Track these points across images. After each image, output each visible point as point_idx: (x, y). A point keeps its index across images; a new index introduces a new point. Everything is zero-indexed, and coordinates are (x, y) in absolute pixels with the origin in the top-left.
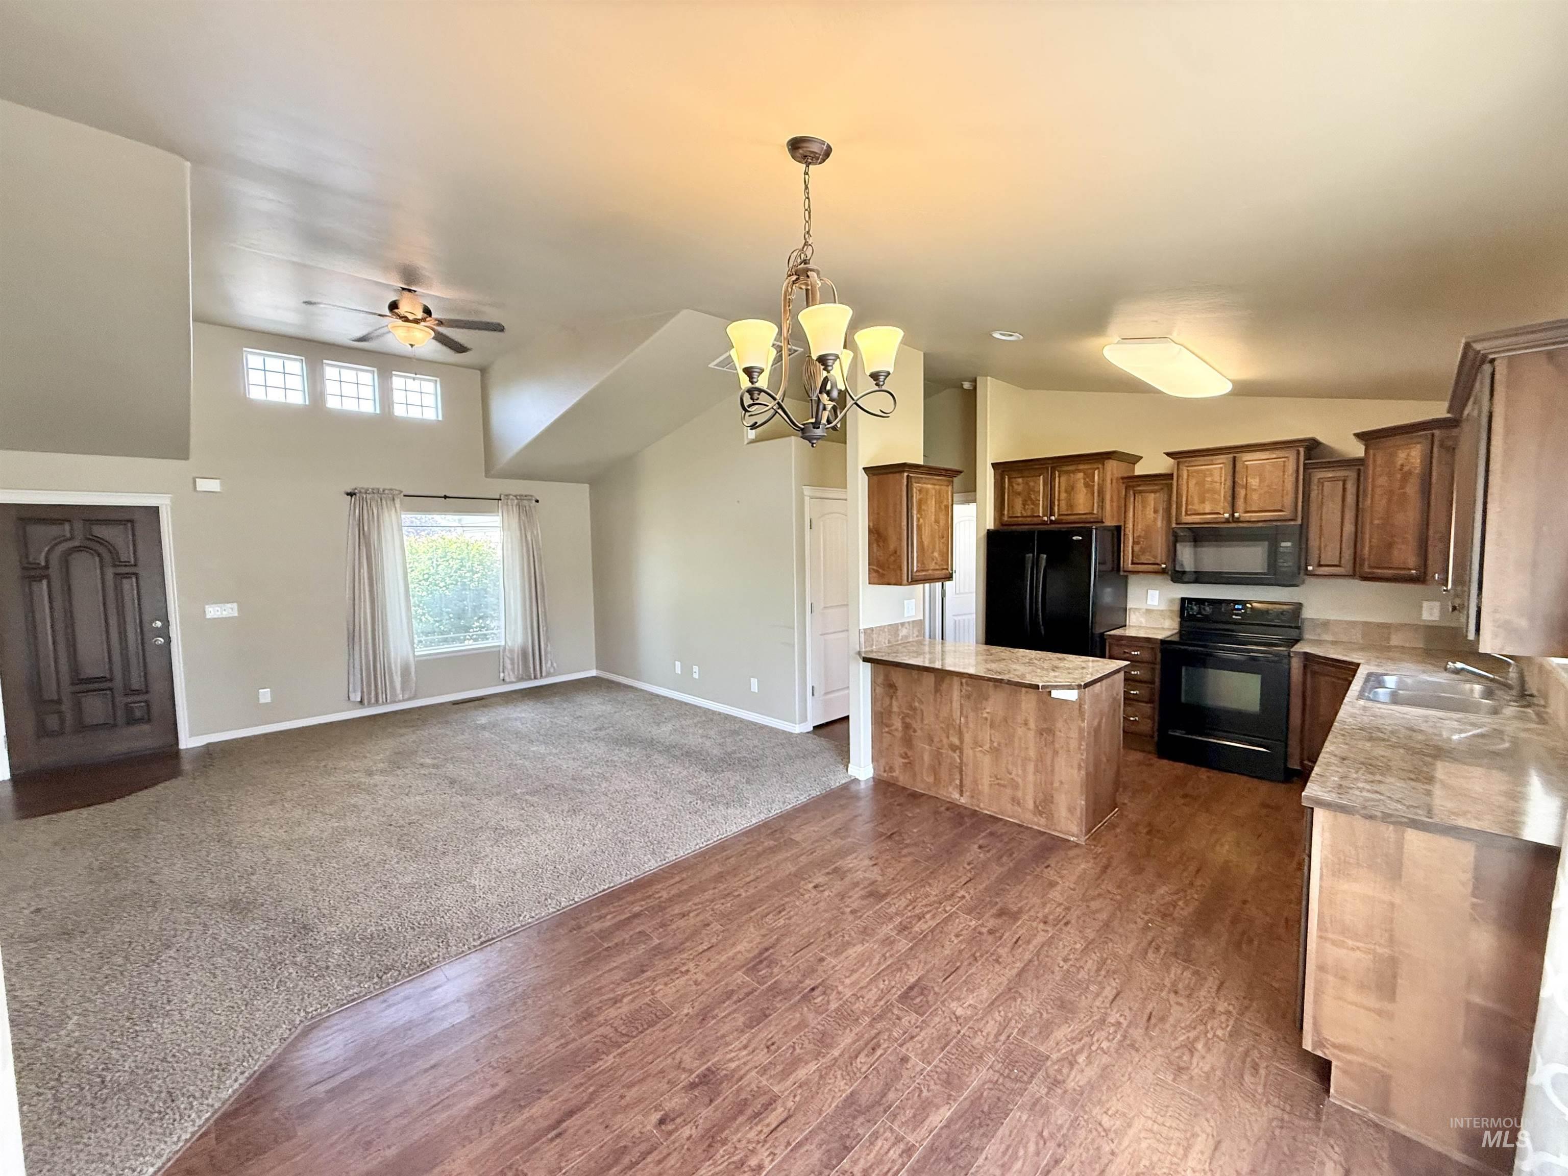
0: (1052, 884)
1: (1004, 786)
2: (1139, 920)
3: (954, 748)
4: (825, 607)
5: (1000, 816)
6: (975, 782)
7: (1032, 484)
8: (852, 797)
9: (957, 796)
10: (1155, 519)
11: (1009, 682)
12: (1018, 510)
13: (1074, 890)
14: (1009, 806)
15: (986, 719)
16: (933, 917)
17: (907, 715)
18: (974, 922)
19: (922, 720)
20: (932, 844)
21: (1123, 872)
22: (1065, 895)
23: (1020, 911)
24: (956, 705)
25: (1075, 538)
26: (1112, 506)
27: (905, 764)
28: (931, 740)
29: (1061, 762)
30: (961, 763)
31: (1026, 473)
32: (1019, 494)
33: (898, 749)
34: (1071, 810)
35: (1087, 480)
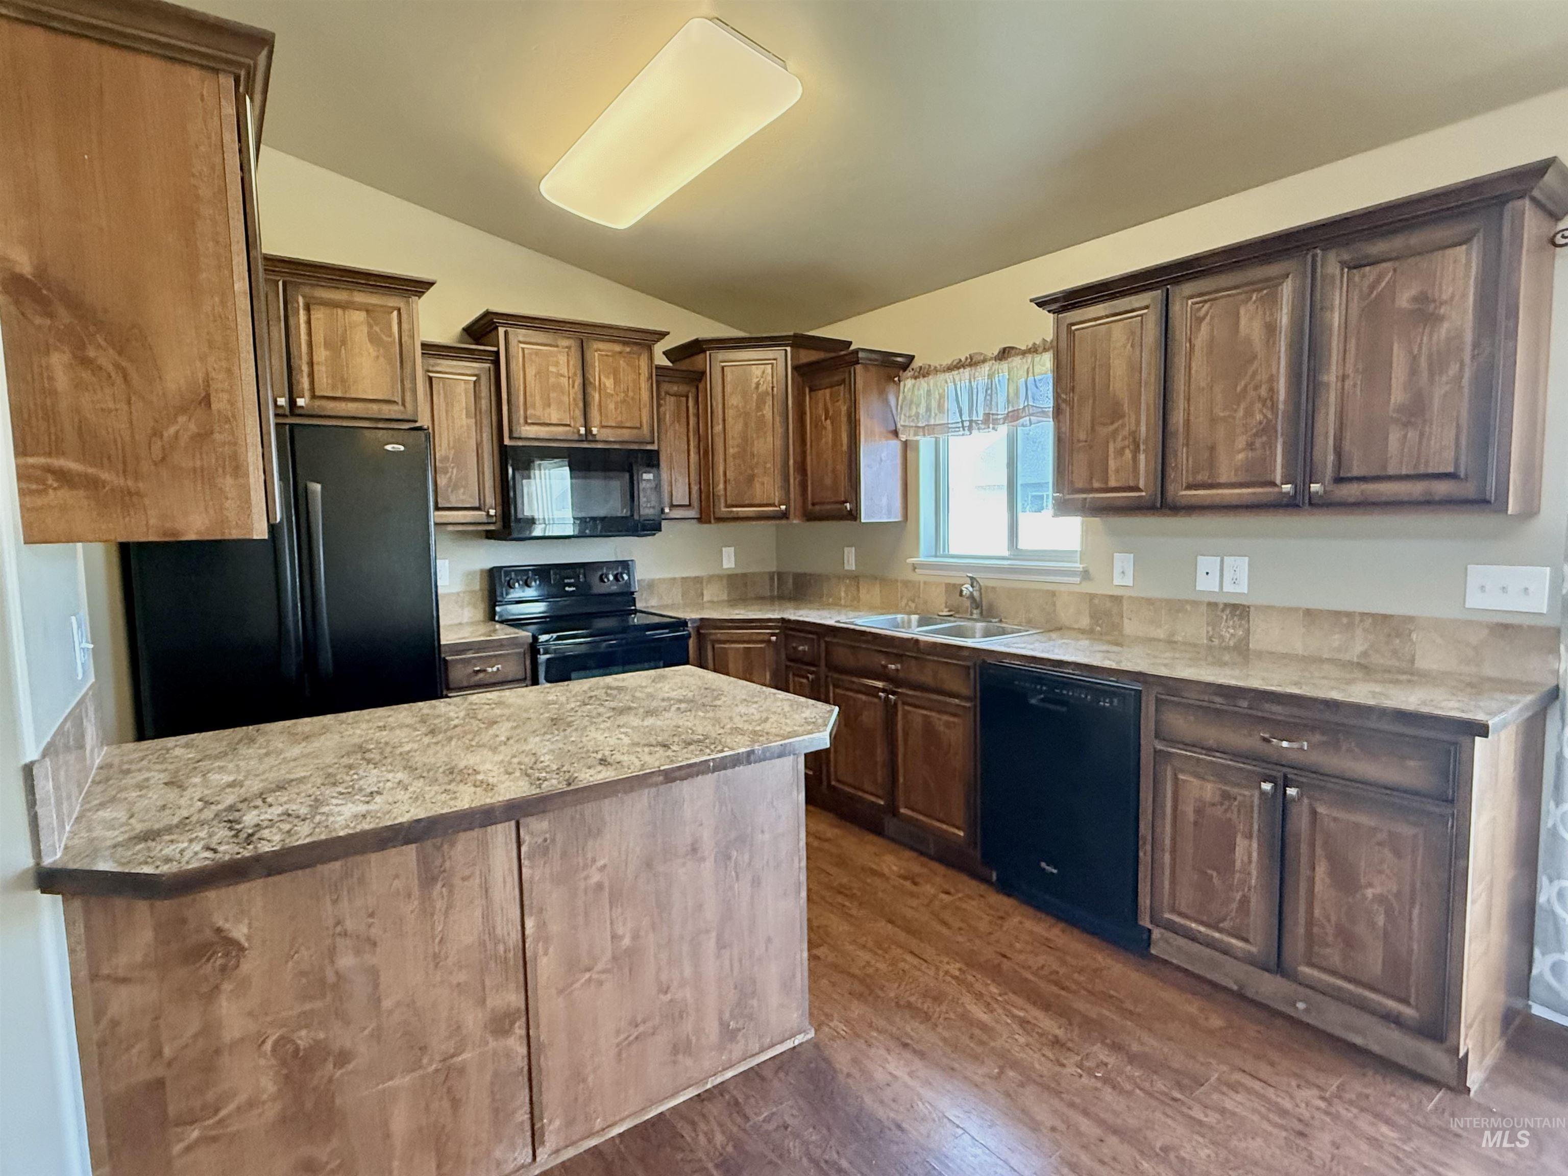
1: (653, 1033)
3: (505, 1023)
6: (576, 1077)
9: (524, 1157)
15: (599, 886)
19: (375, 1000)
24: (503, 890)
25: (389, 447)
28: (414, 1051)
29: (766, 895)
34: (786, 986)
35: (377, 329)
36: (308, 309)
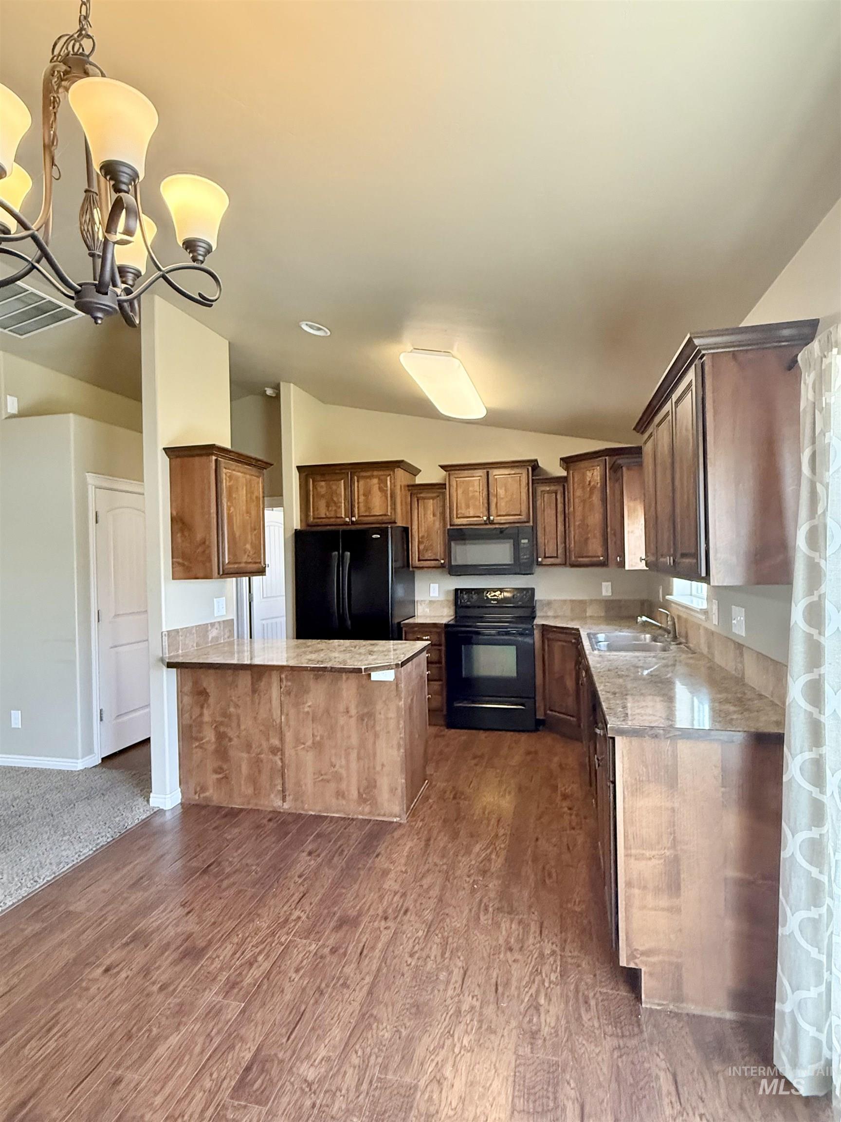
0: (385, 873)
1: (328, 781)
2: (466, 885)
3: (274, 751)
4: (117, 616)
5: (325, 814)
6: (298, 784)
7: (334, 487)
8: (154, 834)
9: (280, 803)
10: (434, 523)
11: (332, 670)
12: (323, 512)
13: (406, 872)
14: (334, 801)
15: (308, 713)
16: (267, 956)
17: (222, 723)
18: (314, 946)
19: (239, 725)
20: (258, 865)
21: (442, 840)
22: (399, 881)
23: (360, 914)
24: (275, 703)
25: (374, 536)
26: (402, 509)
27: (219, 781)
28: (248, 747)
29: (382, 744)
30: (283, 767)
31: (327, 477)
32: (323, 496)
33: (211, 764)
34: (393, 790)
35: (382, 485)
36: (358, 481)
